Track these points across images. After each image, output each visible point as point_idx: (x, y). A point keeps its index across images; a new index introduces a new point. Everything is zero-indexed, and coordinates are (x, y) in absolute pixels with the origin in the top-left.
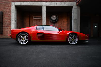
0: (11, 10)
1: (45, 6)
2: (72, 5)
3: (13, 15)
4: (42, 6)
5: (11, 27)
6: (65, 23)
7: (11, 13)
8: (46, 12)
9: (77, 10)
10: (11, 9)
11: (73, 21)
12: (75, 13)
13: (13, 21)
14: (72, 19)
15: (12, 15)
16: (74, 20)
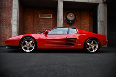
0: (12, 5)
1: (62, 1)
2: (98, 2)
3: (15, 13)
4: (58, 1)
5: (11, 30)
6: (86, 26)
7: (12, 9)
8: (63, 10)
9: (104, 9)
10: (12, 3)
11: (98, 23)
12: (101, 13)
13: (14, 20)
14: (98, 21)
15: (13, 13)
16: (101, 22)
